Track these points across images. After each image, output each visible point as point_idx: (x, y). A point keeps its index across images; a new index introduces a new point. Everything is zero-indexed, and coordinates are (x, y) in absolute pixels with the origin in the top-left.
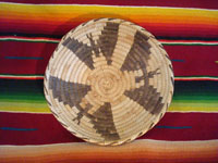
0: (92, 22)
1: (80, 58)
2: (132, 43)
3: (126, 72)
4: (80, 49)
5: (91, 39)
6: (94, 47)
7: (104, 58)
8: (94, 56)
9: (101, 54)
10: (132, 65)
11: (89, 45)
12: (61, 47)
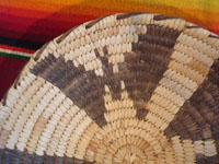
0: (111, 19)
1: (76, 101)
2: (202, 79)
3: (176, 139)
4: (76, 82)
5: (105, 61)
6: (110, 79)
7: (131, 103)
8: (107, 98)
9: (125, 94)
10: (193, 128)
11: (100, 72)
12: (27, 76)
